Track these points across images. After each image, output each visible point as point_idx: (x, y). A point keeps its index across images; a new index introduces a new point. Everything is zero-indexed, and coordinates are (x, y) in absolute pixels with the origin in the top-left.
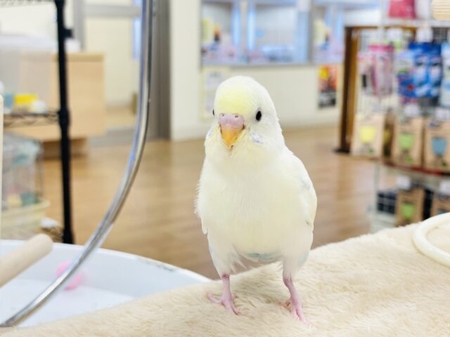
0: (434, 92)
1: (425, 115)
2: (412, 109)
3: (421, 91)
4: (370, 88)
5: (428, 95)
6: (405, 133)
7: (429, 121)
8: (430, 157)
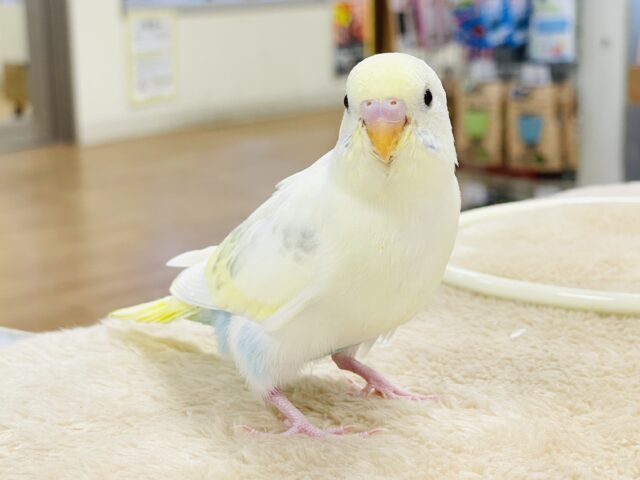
0: (518, 37)
1: (506, 78)
2: (483, 69)
3: (497, 37)
4: (411, 36)
5: (507, 44)
6: (474, 109)
7: (512, 87)
8: (516, 149)
